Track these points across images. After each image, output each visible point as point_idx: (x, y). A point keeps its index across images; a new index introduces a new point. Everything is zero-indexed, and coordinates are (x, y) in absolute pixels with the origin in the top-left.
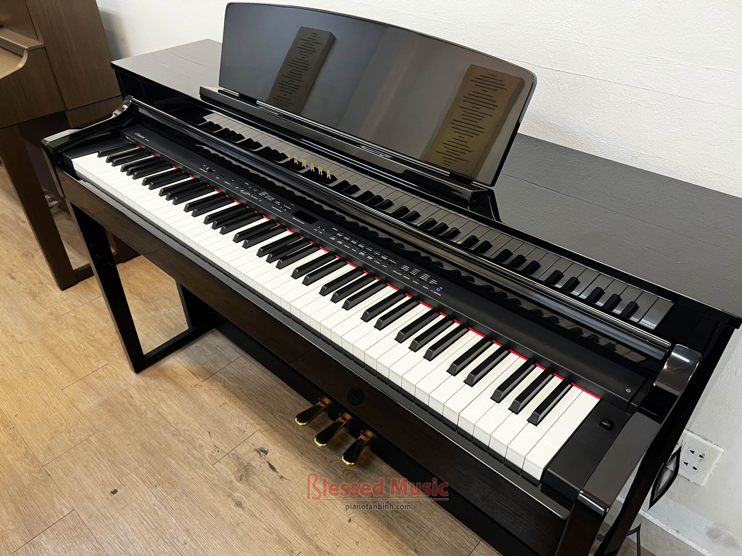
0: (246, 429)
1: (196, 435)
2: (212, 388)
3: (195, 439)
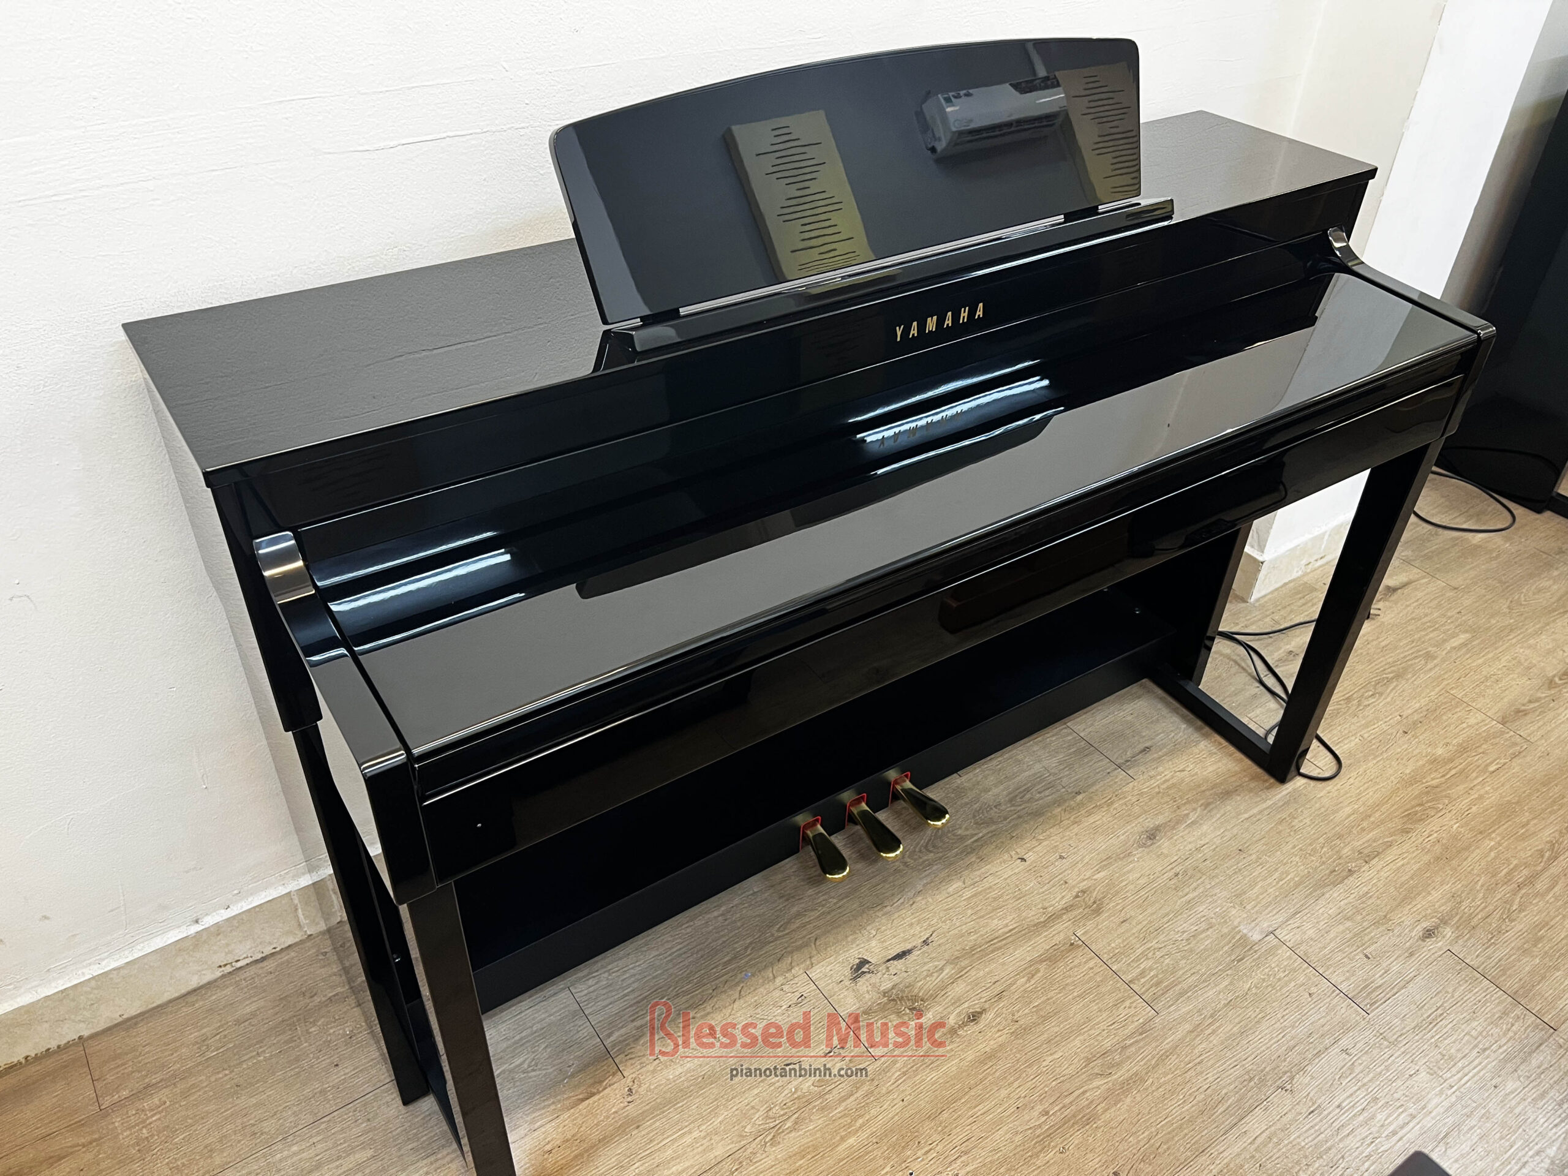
0: (796, 994)
2: (650, 1057)
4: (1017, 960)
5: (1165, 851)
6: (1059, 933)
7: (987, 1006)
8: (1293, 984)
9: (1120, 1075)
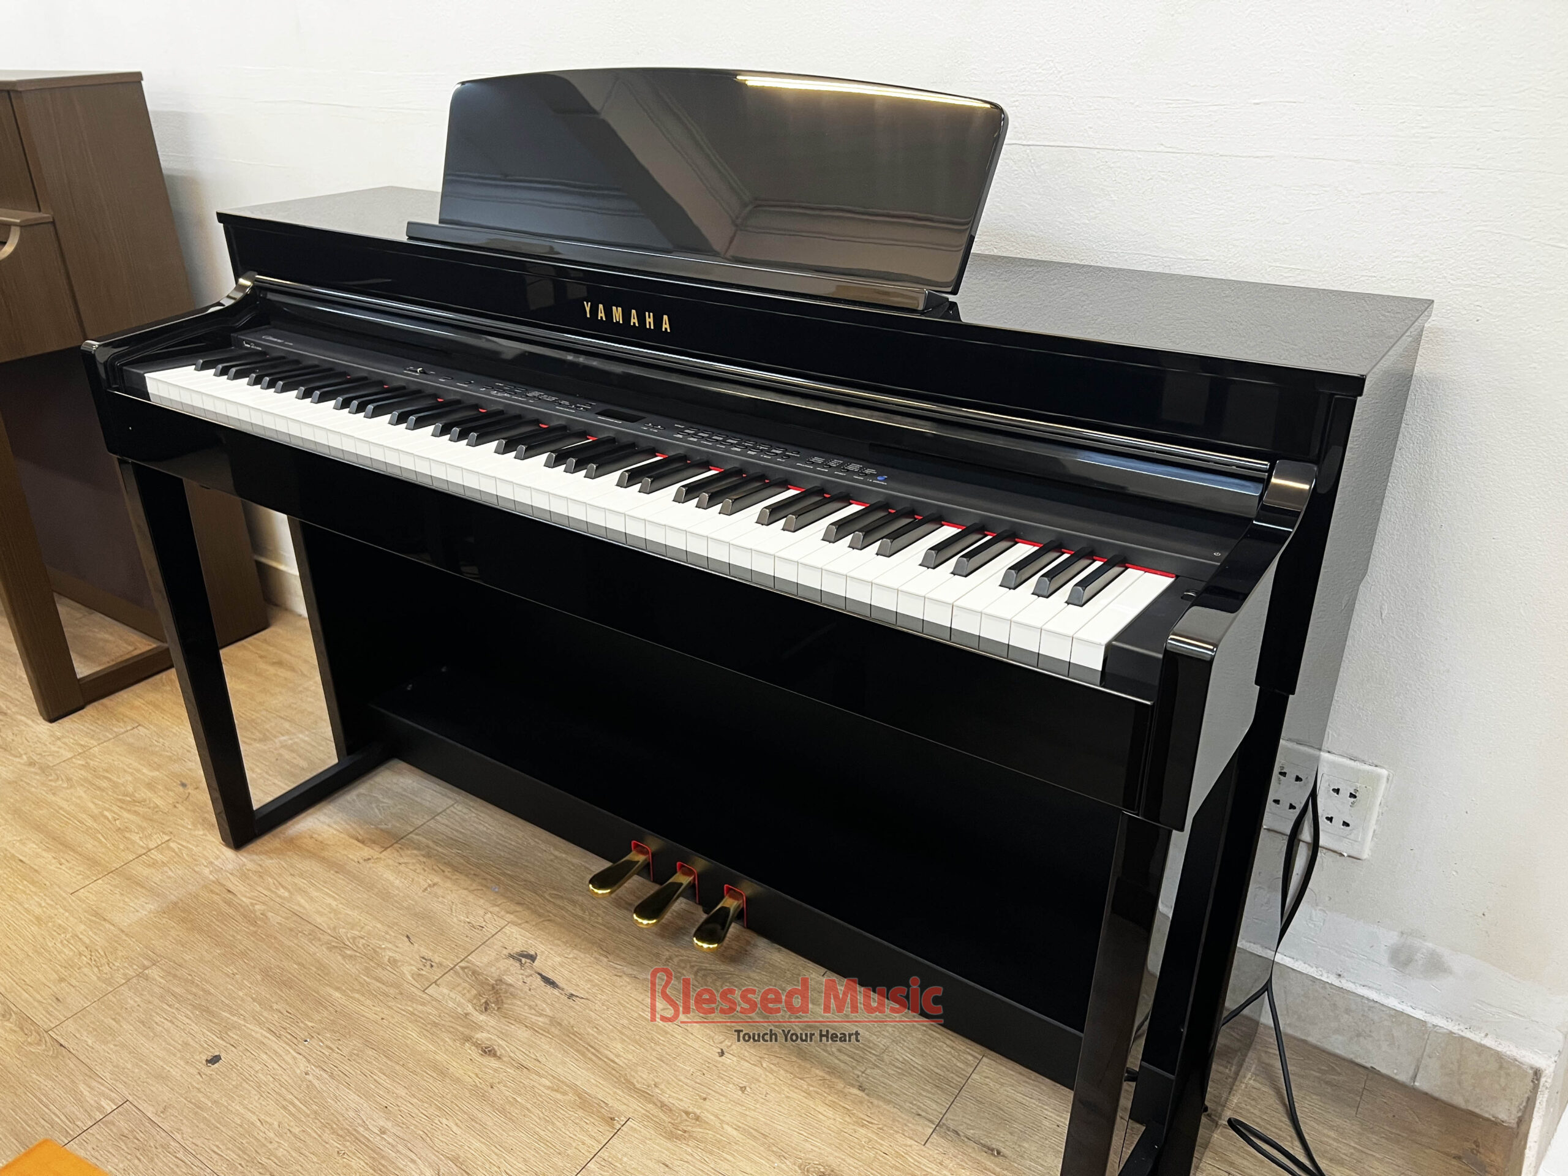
0: (484, 923)
1: (381, 943)
2: (402, 860)
3: (380, 951)
6: (625, 1104)
7: (506, 1058)
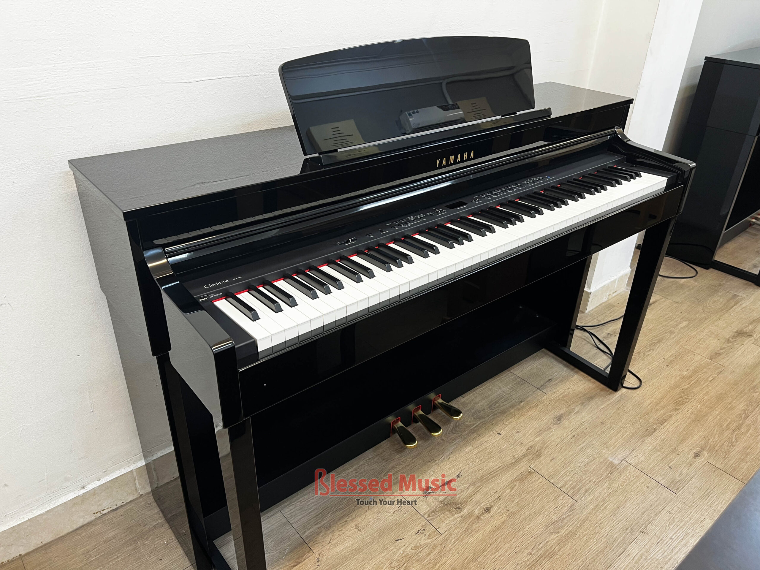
4: (505, 481)
5: (567, 426)
6: (523, 467)
7: (493, 504)
8: (638, 483)
9: (563, 532)
